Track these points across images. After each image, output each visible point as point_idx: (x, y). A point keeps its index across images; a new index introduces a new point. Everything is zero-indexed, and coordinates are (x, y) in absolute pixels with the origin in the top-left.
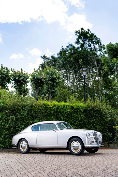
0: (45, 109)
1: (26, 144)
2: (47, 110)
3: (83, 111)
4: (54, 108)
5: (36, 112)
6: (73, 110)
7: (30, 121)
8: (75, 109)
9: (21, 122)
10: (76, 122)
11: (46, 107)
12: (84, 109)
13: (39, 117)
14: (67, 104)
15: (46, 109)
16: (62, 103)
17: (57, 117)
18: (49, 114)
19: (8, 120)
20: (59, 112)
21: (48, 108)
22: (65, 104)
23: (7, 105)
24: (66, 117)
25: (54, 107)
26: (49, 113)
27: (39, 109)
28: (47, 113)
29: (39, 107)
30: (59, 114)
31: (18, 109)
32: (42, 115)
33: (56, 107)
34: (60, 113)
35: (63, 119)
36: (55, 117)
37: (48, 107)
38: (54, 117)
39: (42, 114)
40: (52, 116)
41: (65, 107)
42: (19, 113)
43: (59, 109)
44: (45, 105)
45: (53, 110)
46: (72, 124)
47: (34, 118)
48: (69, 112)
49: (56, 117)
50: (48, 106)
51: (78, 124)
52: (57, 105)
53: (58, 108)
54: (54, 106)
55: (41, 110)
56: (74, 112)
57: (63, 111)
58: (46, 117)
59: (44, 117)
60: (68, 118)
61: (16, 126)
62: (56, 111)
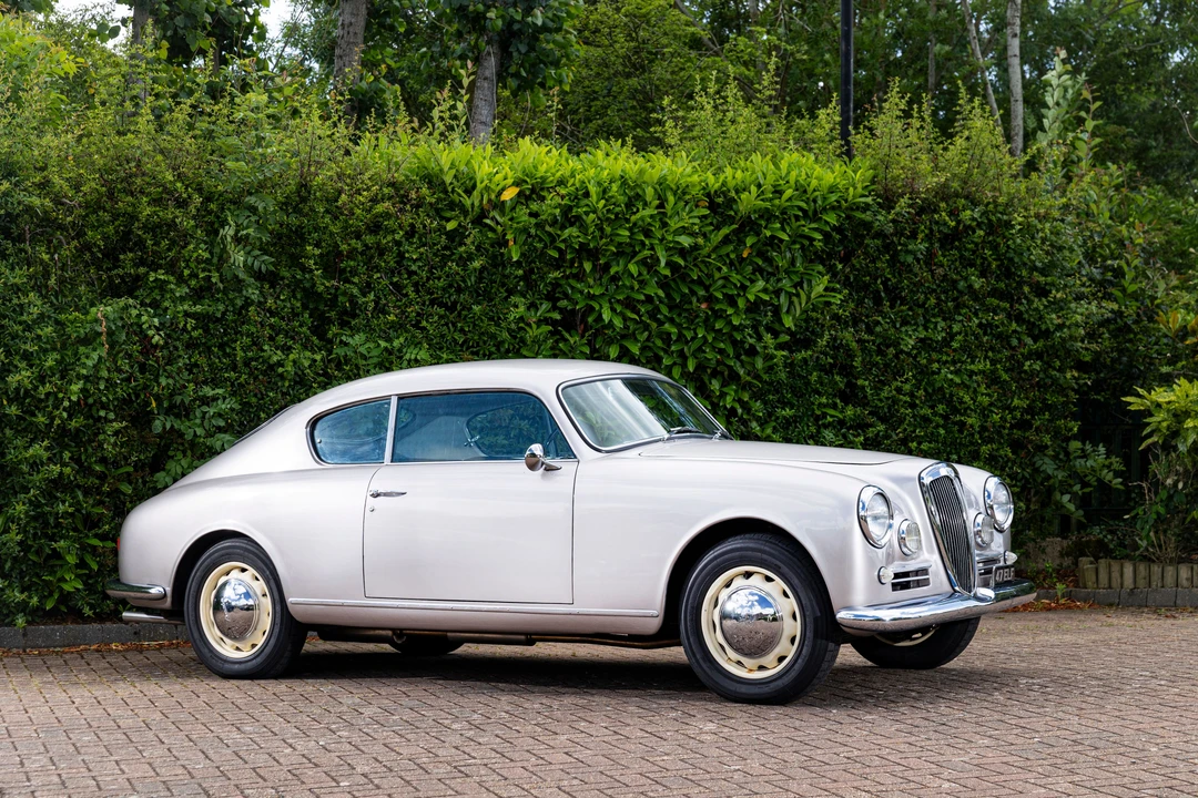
0: (441, 229)
1: (260, 586)
2: (456, 237)
3: (827, 236)
4: (534, 215)
5: (352, 254)
6: (725, 231)
7: (289, 349)
8: (748, 225)
9: (202, 361)
10: (752, 352)
11: (452, 206)
12: (832, 218)
13: (380, 310)
14: (661, 166)
15: (451, 226)
16: (612, 162)
17: (563, 303)
18: (480, 279)
19: (64, 346)
20: (585, 251)
21: (465, 212)
22: (641, 172)
23: (44, 185)
24: (649, 299)
25: (534, 207)
26: (483, 268)
27: (375, 227)
28: (464, 261)
29: (380, 208)
30: (581, 276)
31: (158, 228)
32: (410, 290)
33: (550, 205)
34: (588, 266)
35: (625, 319)
36: (545, 306)
37: (468, 202)
38: (532, 306)
39: (411, 273)
40: (510, 292)
41: (640, 198)
42: (172, 268)
43: (577, 221)
44: (432, 179)
45: (525, 230)
46: (715, 374)
47: (330, 321)
48: (683, 252)
49: (554, 308)
50: (469, 192)
51: (770, 369)
52: (562, 182)
53: (569, 218)
54: (532, 190)
55: (393, 232)
56: (732, 247)
57: (620, 244)
58: (455, 303)
59: (432, 303)
60: (677, 311)
61: (154, 405)
62: (547, 240)
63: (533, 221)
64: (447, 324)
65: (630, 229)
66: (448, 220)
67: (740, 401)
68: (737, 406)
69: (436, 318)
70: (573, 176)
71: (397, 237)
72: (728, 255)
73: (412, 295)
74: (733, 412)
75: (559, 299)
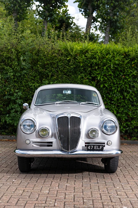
0: (66, 59)
2: (69, 61)
5: (48, 64)
6: (128, 60)
7: (34, 83)
9: (17, 85)
10: (134, 87)
11: (70, 54)
15: (68, 59)
17: (93, 75)
20: (97, 64)
22: (109, 48)
24: (110, 75)
26: (74, 68)
29: (54, 55)
30: (95, 70)
31: (9, 58)
33: (89, 55)
34: (97, 67)
35: (104, 79)
37: (72, 54)
38: (85, 76)
39: (60, 68)
40: (81, 73)
41: (109, 53)
42: (11, 66)
43: (95, 58)
44: (66, 50)
47: (43, 78)
49: (91, 76)
50: (72, 52)
53: (93, 57)
55: (56, 60)
56: (129, 64)
57: (104, 63)
58: (69, 75)
59: (64, 74)
60: (117, 78)
61: (6, 93)
62: (89, 62)
63: (86, 58)
64: (67, 79)
65: (106, 60)
66: (68, 57)
67: (131, 97)
68: (130, 98)
69: (65, 78)
70: (95, 48)
71: (57, 61)
72: (128, 66)
73: (60, 73)
74: (129, 99)
75: (92, 74)
